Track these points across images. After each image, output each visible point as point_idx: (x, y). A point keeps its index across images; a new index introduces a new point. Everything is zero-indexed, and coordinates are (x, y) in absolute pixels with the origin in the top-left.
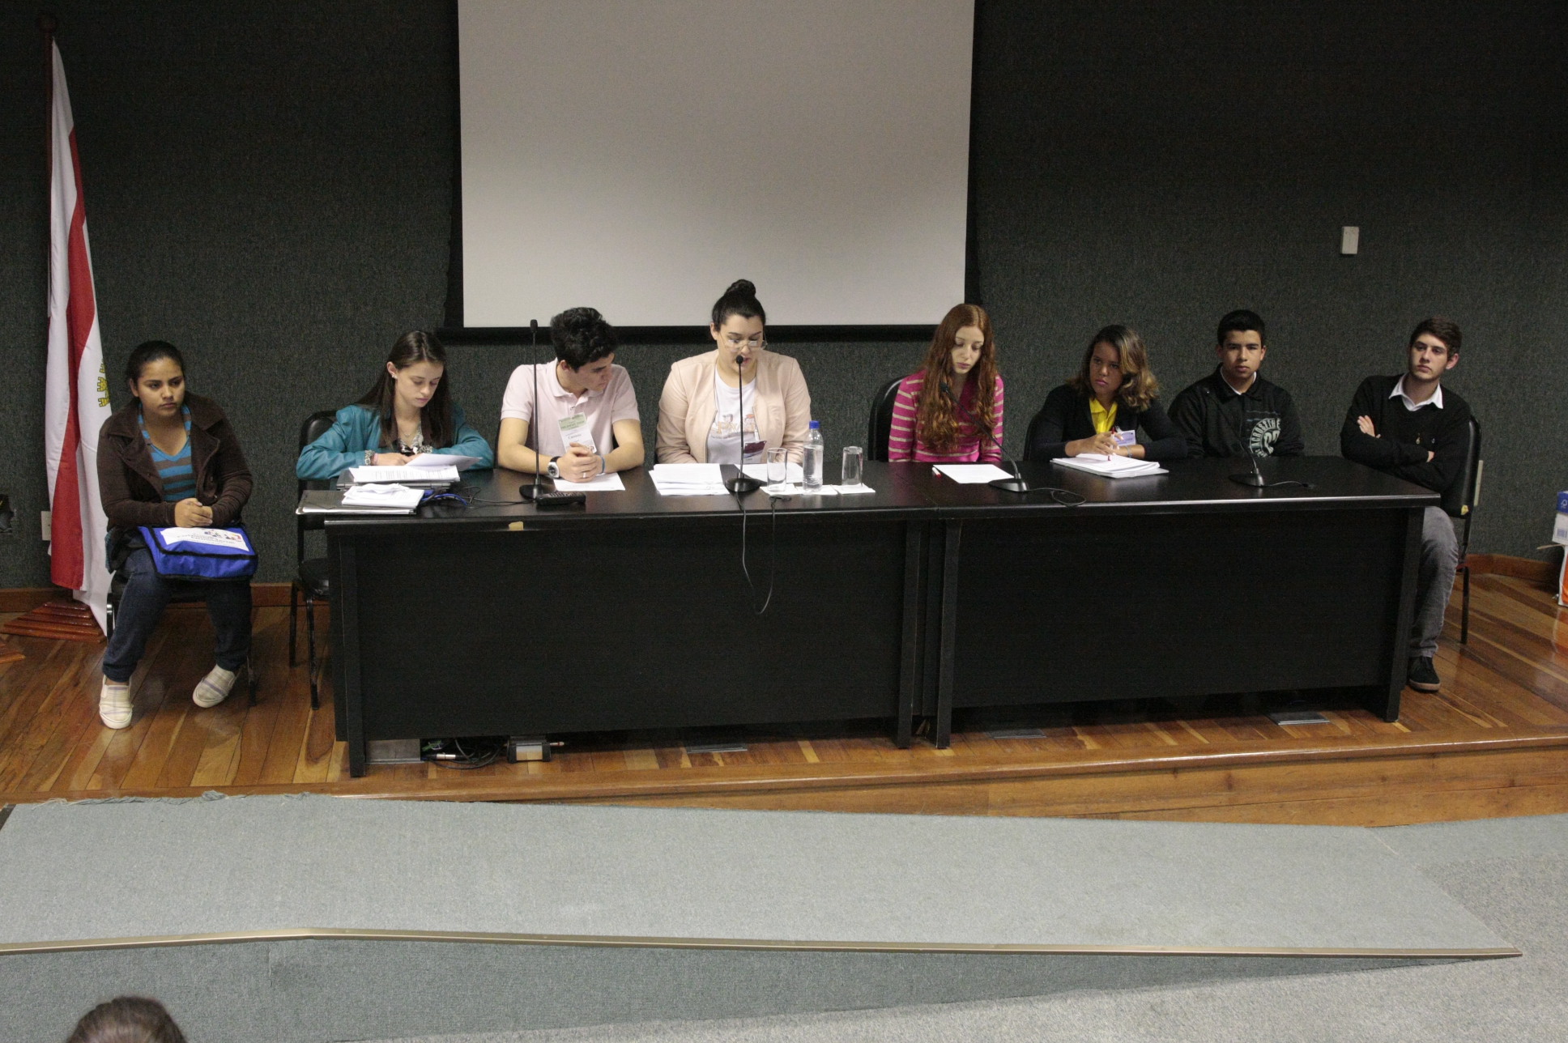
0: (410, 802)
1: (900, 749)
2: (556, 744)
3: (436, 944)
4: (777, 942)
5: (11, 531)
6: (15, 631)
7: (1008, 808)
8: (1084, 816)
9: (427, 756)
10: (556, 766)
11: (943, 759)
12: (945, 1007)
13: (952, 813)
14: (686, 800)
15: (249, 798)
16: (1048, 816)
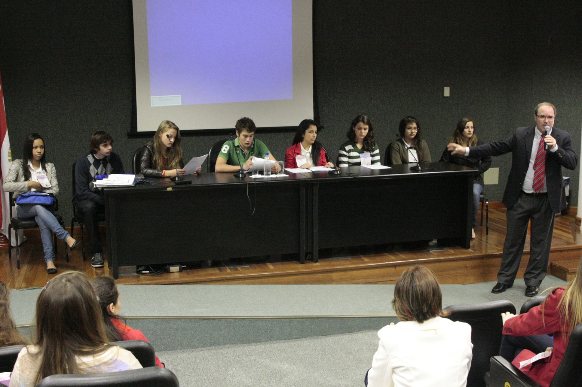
1: (301, 263)
2: (184, 266)
3: (155, 320)
7: (340, 281)
8: (365, 283)
9: (139, 272)
10: (184, 274)
11: (318, 266)
13: (321, 284)
14: (230, 282)
16: (354, 284)
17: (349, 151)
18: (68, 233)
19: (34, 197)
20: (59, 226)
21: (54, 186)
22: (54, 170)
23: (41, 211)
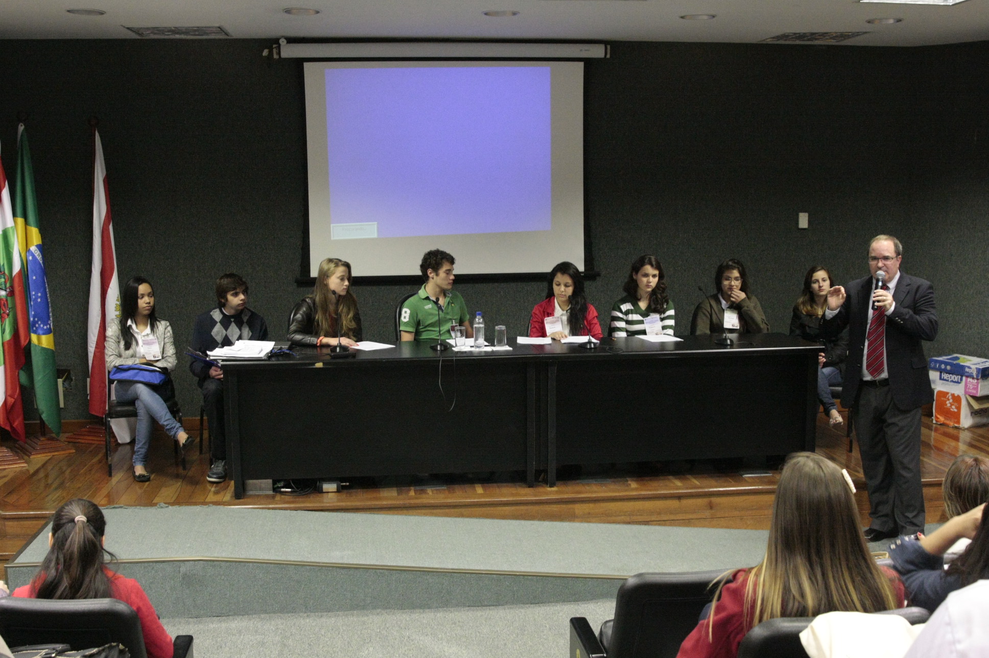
0: (264, 510)
1: (529, 487)
2: (345, 484)
3: (265, 565)
4: (441, 569)
5: (71, 389)
6: (71, 440)
7: (587, 518)
8: (629, 523)
9: (276, 490)
10: (343, 495)
11: (551, 492)
12: (532, 605)
13: (556, 520)
14: (411, 511)
15: (181, 507)
16: (609, 522)
17: (627, 313)
18: (180, 427)
19: (137, 371)
20: (169, 416)
21: (170, 356)
22: (169, 331)
23: (143, 391)
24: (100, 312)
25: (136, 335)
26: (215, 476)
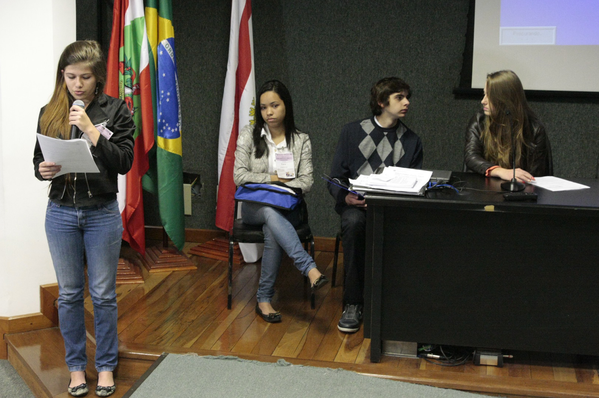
0: (406, 383)
2: (508, 356)
5: (200, 196)
6: (196, 253)
9: (421, 354)
10: (506, 373)
15: (305, 367)
18: (312, 262)
19: (265, 192)
20: (300, 247)
21: (306, 176)
22: (308, 146)
23: (271, 216)
24: (233, 116)
25: (269, 146)
26: (347, 325)
